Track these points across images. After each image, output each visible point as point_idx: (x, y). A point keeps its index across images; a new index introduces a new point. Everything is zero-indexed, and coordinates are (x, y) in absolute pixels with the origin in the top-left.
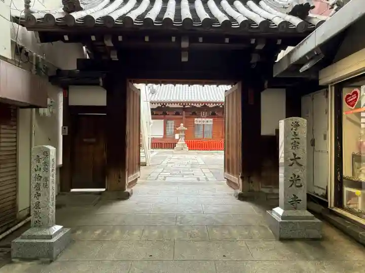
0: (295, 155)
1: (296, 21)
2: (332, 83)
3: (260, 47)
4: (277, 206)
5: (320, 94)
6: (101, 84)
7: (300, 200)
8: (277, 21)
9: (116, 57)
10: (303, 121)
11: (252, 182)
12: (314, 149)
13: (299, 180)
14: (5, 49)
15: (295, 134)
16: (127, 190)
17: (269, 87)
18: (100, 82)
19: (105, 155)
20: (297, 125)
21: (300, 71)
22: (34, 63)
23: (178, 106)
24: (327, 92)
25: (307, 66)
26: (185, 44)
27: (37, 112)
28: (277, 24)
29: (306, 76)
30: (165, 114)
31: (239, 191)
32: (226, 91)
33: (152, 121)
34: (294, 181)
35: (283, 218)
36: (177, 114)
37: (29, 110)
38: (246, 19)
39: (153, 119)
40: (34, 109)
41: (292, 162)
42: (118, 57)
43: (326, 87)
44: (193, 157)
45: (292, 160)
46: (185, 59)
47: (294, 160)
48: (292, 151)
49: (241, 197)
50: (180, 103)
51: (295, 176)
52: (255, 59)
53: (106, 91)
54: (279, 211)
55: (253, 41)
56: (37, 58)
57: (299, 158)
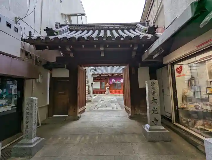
0: (154, 98)
1: (150, 36)
2: (169, 63)
3: (135, 48)
4: (147, 123)
5: (164, 69)
6: (66, 67)
7: (158, 121)
8: (141, 36)
9: (72, 55)
10: (156, 82)
11: (136, 110)
12: (163, 94)
13: (157, 110)
14: (17, 53)
15: (153, 88)
16: (79, 115)
17: (141, 66)
18: (65, 67)
19: (68, 99)
20: (154, 83)
21: (153, 58)
22: (35, 59)
23: (106, 76)
24: (167, 67)
25: (156, 56)
26: (102, 49)
27: (36, 81)
28: (142, 37)
29: (156, 60)
30: (101, 79)
31: (130, 115)
32: (123, 68)
33: (94, 83)
34: (154, 111)
35: (150, 130)
36: (106, 79)
37: (31, 80)
38: (127, 36)
39: (94, 81)
40: (34, 80)
41: (152, 101)
42: (73, 55)
43: (167, 65)
44: (112, 97)
45: (152, 100)
46: (103, 55)
47: (154, 100)
48: (152, 96)
49: (131, 117)
50: (107, 74)
51: (154, 108)
52: (134, 54)
53: (68, 71)
54: (148, 126)
55: (131, 46)
56: (36, 57)
57: (156, 99)
